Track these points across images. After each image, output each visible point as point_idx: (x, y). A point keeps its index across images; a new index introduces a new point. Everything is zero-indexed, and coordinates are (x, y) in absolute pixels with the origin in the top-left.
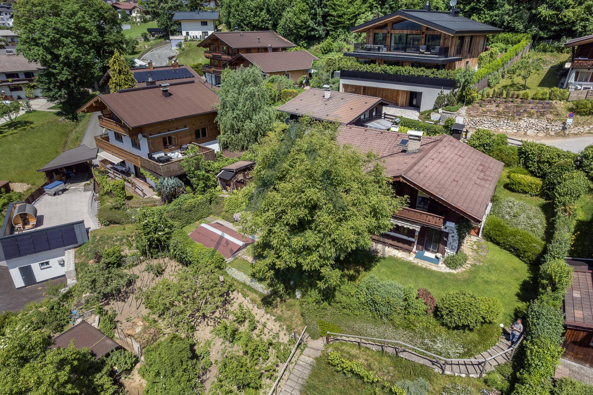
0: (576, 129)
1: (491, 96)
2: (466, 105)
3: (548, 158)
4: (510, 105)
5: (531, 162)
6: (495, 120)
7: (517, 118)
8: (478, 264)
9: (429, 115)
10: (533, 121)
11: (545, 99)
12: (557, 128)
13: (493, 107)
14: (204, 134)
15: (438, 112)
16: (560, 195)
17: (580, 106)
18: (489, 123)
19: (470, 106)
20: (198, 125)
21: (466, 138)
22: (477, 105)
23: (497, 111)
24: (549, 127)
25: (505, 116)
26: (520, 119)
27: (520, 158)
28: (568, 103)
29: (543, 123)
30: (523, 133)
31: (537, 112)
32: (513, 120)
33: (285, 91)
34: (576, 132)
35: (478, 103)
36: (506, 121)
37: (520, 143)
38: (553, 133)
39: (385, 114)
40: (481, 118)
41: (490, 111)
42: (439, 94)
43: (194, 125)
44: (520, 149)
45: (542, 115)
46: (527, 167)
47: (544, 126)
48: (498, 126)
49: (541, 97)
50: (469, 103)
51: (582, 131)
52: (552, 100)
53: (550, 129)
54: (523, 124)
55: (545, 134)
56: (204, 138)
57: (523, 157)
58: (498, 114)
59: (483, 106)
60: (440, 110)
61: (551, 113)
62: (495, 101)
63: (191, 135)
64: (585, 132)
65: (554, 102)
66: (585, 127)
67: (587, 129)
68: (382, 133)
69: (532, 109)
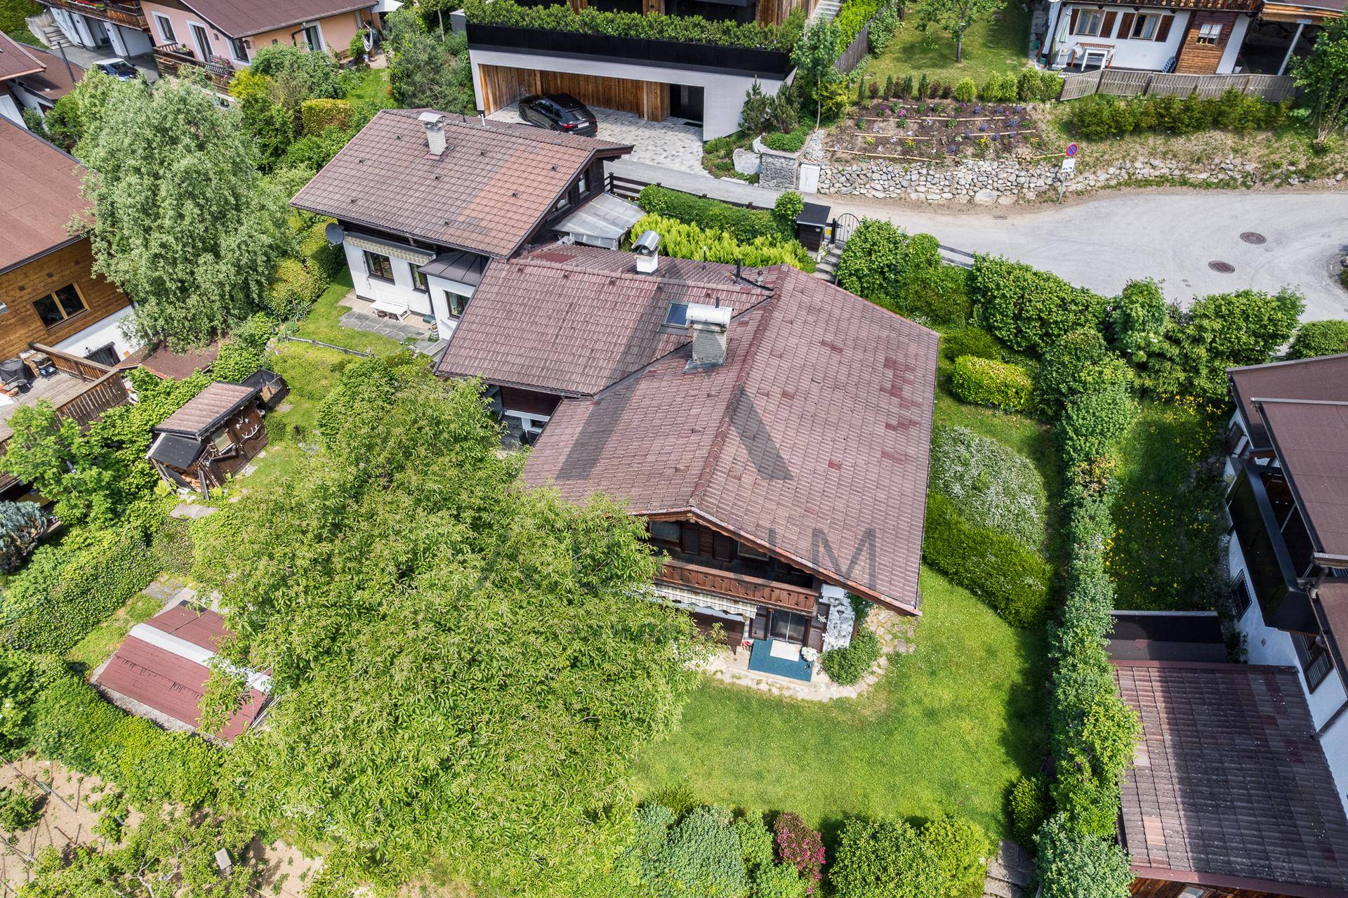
0: (1080, 178)
1: (881, 93)
2: (823, 124)
3: (1041, 311)
4: (929, 120)
5: (999, 317)
6: (897, 169)
7: (949, 160)
8: (902, 650)
9: (729, 155)
10: (985, 166)
11: (1009, 100)
12: (1041, 182)
13: (888, 128)
14: (73, 304)
15: (750, 148)
16: (1076, 432)
17: (1088, 119)
18: (884, 177)
19: (833, 129)
20: (40, 286)
21: (833, 240)
22: (850, 123)
23: (901, 142)
24: (1022, 180)
25: (921, 155)
26: (957, 163)
27: (974, 302)
28: (1061, 107)
29: (1009, 170)
30: (965, 199)
31: (994, 139)
32: (940, 165)
33: (310, 108)
34: (1080, 187)
35: (850, 116)
36: (924, 171)
37: (971, 261)
38: (1031, 195)
39: (612, 177)
40: (864, 165)
41: (884, 141)
42: (748, 94)
43: (22, 289)
44: (971, 277)
45: (1007, 148)
46: (990, 329)
47: (1012, 178)
48: (905, 183)
49: (1000, 94)
50: (830, 118)
51: (1092, 183)
52: (1025, 101)
53: (1026, 185)
54: (963, 175)
55: (1015, 198)
56: (79, 315)
57: (979, 301)
58: (904, 153)
59: (864, 125)
60: (757, 144)
61: (1026, 139)
62: (893, 111)
63: (23, 322)
64: (1099, 184)
65: (1029, 107)
66: (1099, 172)
67: (1103, 177)
68: (612, 283)
69: (982, 130)
